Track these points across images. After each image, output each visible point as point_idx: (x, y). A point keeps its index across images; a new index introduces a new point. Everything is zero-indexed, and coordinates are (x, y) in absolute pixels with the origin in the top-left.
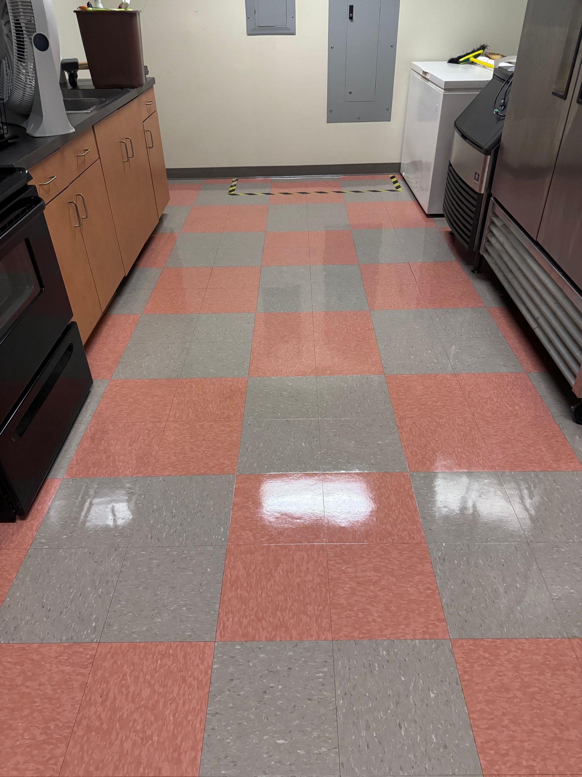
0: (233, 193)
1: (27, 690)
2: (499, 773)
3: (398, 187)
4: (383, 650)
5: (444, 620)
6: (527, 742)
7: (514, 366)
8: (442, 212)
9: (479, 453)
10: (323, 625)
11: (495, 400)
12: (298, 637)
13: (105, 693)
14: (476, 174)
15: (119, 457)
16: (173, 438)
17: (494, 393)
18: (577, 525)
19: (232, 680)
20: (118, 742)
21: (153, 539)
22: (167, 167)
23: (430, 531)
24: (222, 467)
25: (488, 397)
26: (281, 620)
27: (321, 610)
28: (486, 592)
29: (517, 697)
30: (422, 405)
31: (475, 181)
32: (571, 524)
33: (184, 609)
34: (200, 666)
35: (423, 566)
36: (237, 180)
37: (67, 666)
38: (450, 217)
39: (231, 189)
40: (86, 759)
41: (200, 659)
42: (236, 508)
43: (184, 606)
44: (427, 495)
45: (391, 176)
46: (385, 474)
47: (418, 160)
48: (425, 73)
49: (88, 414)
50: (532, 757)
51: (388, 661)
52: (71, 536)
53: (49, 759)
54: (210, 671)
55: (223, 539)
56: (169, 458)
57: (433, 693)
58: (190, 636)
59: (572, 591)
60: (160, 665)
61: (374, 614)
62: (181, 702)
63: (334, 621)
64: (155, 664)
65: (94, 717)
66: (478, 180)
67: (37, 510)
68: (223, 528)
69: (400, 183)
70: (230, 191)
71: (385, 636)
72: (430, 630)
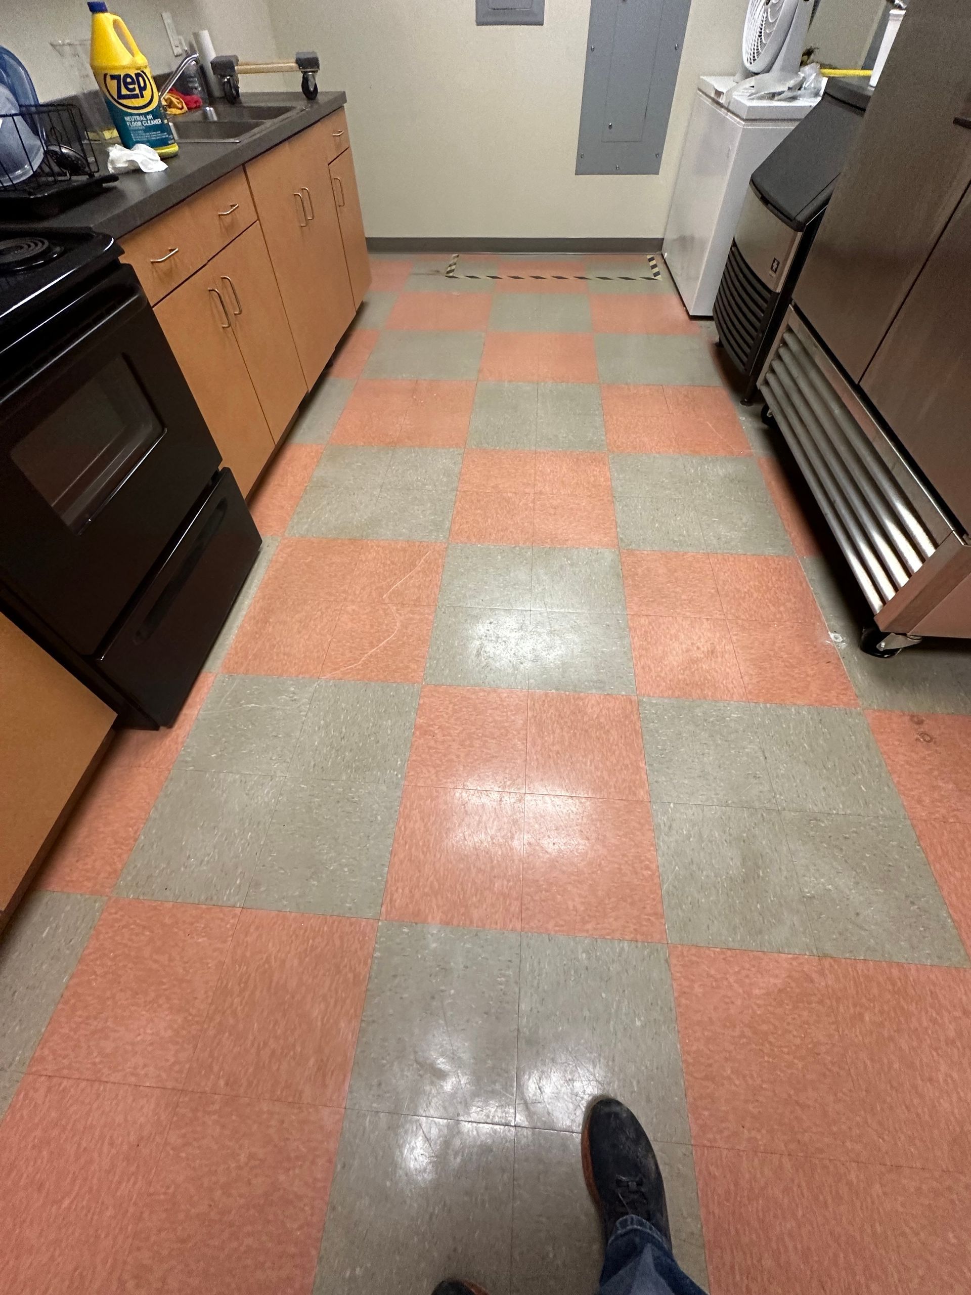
0: (451, 274)
1: (155, 966)
2: (713, 1144)
3: (656, 274)
4: (582, 952)
5: (662, 916)
6: (752, 1103)
7: (783, 546)
8: (711, 314)
9: (728, 673)
10: (512, 909)
11: (755, 595)
12: (480, 924)
13: (243, 980)
14: (774, 262)
15: (284, 647)
16: (350, 625)
17: (755, 586)
18: (844, 789)
19: (395, 976)
20: (253, 1051)
21: (316, 767)
22: (367, 235)
23: (656, 784)
24: (405, 672)
25: (746, 590)
26: (461, 897)
27: (511, 888)
28: (719, 879)
29: (744, 1037)
30: (662, 598)
31: (771, 272)
32: (837, 786)
33: (346, 869)
34: (359, 953)
35: (643, 834)
36: (458, 256)
37: (203, 937)
38: (722, 322)
39: (449, 269)
40: (216, 1068)
41: (360, 942)
42: (418, 733)
43: (346, 865)
44: (657, 732)
45: (649, 257)
46: (607, 697)
47: (688, 233)
48: (719, 93)
49: (254, 584)
50: (758, 1125)
51: (587, 968)
52: (221, 755)
53: (174, 1064)
54: (369, 961)
55: (399, 776)
56: (342, 654)
57: (639, 1019)
58: (350, 909)
59: (830, 887)
60: (312, 946)
61: (576, 899)
62: (332, 1001)
63: (525, 905)
64: (306, 944)
65: (229, 1012)
66: (775, 272)
67: (185, 715)
68: (401, 760)
69: (660, 268)
70: (448, 272)
71: (587, 931)
72: (645, 928)
